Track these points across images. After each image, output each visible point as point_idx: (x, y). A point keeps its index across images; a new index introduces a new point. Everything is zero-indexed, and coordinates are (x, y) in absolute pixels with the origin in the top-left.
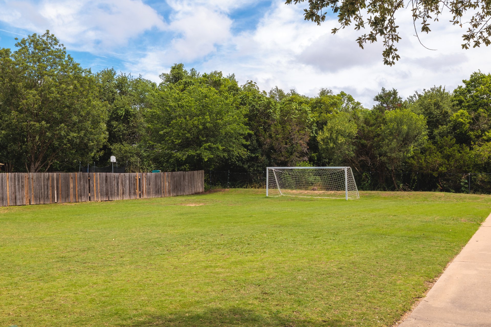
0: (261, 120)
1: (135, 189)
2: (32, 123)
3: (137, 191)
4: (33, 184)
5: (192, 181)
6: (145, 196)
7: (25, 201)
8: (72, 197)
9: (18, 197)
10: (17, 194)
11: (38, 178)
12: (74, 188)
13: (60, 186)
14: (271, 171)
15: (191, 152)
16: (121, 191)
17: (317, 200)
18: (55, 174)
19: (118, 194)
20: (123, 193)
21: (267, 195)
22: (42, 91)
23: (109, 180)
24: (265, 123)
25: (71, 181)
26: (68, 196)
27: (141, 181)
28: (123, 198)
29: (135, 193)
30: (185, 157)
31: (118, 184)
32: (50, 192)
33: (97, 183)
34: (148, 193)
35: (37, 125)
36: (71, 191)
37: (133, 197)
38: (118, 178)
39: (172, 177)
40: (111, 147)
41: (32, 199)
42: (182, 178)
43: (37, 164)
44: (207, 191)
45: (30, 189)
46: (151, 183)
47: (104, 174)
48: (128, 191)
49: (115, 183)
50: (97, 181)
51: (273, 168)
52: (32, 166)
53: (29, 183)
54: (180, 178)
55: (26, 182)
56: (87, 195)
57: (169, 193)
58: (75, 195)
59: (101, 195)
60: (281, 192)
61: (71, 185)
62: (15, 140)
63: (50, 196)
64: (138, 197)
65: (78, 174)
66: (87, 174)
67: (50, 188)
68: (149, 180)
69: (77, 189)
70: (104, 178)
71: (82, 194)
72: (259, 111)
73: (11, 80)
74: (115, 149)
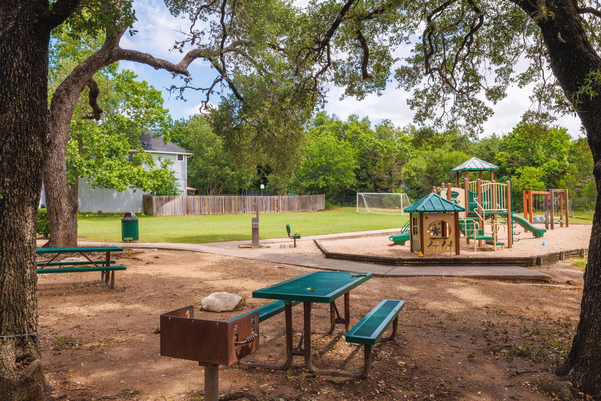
0: (370, 157)
1: (274, 207)
2: (210, 167)
3: (276, 208)
4: (211, 203)
5: (316, 202)
6: (281, 211)
7: (206, 213)
8: (233, 211)
9: (202, 210)
10: (202, 208)
11: (214, 199)
12: (235, 205)
13: (226, 204)
14: (360, 196)
15: (312, 182)
16: (264, 208)
17: (390, 215)
18: (223, 197)
19: (262, 210)
20: (266, 209)
21: (357, 212)
22: (216, 148)
23: (256, 200)
24: (373, 160)
25: (233, 200)
26: (231, 210)
27: (278, 202)
28: (266, 212)
29: (274, 209)
30: (308, 185)
31: (262, 203)
32: (220, 207)
33: (249, 202)
34: (283, 209)
35: (213, 168)
36: (233, 207)
37: (272, 212)
38: (262, 200)
39: (301, 199)
40: (267, 177)
41: (210, 212)
42: (308, 200)
43: (213, 191)
44: (327, 208)
45: (209, 205)
46: (285, 203)
47: (253, 197)
48: (269, 208)
49: (260, 202)
50: (249, 201)
51: (362, 194)
52: (211, 192)
53: (208, 202)
54: (306, 200)
55: (207, 201)
56: (243, 210)
57: (298, 209)
58: (235, 210)
59: (252, 210)
60: (368, 210)
61: (233, 204)
62: (201, 177)
63: (220, 210)
64: (276, 212)
65: (237, 197)
66: (242, 197)
67: (220, 205)
68: (283, 201)
69: (236, 206)
70: (254, 199)
71: (240, 209)
72: (369, 151)
73: (199, 141)
74: (270, 178)
